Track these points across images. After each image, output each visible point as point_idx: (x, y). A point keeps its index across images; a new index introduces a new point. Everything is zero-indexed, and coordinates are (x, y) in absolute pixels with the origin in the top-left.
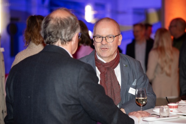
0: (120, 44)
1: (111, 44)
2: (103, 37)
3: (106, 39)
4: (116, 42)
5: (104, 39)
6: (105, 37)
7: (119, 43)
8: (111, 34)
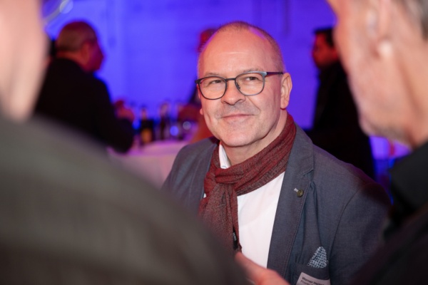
0: (287, 104)
1: (256, 99)
2: (226, 81)
3: (238, 87)
4: (272, 92)
5: (232, 83)
6: (234, 79)
7: (282, 99)
8: (253, 67)
